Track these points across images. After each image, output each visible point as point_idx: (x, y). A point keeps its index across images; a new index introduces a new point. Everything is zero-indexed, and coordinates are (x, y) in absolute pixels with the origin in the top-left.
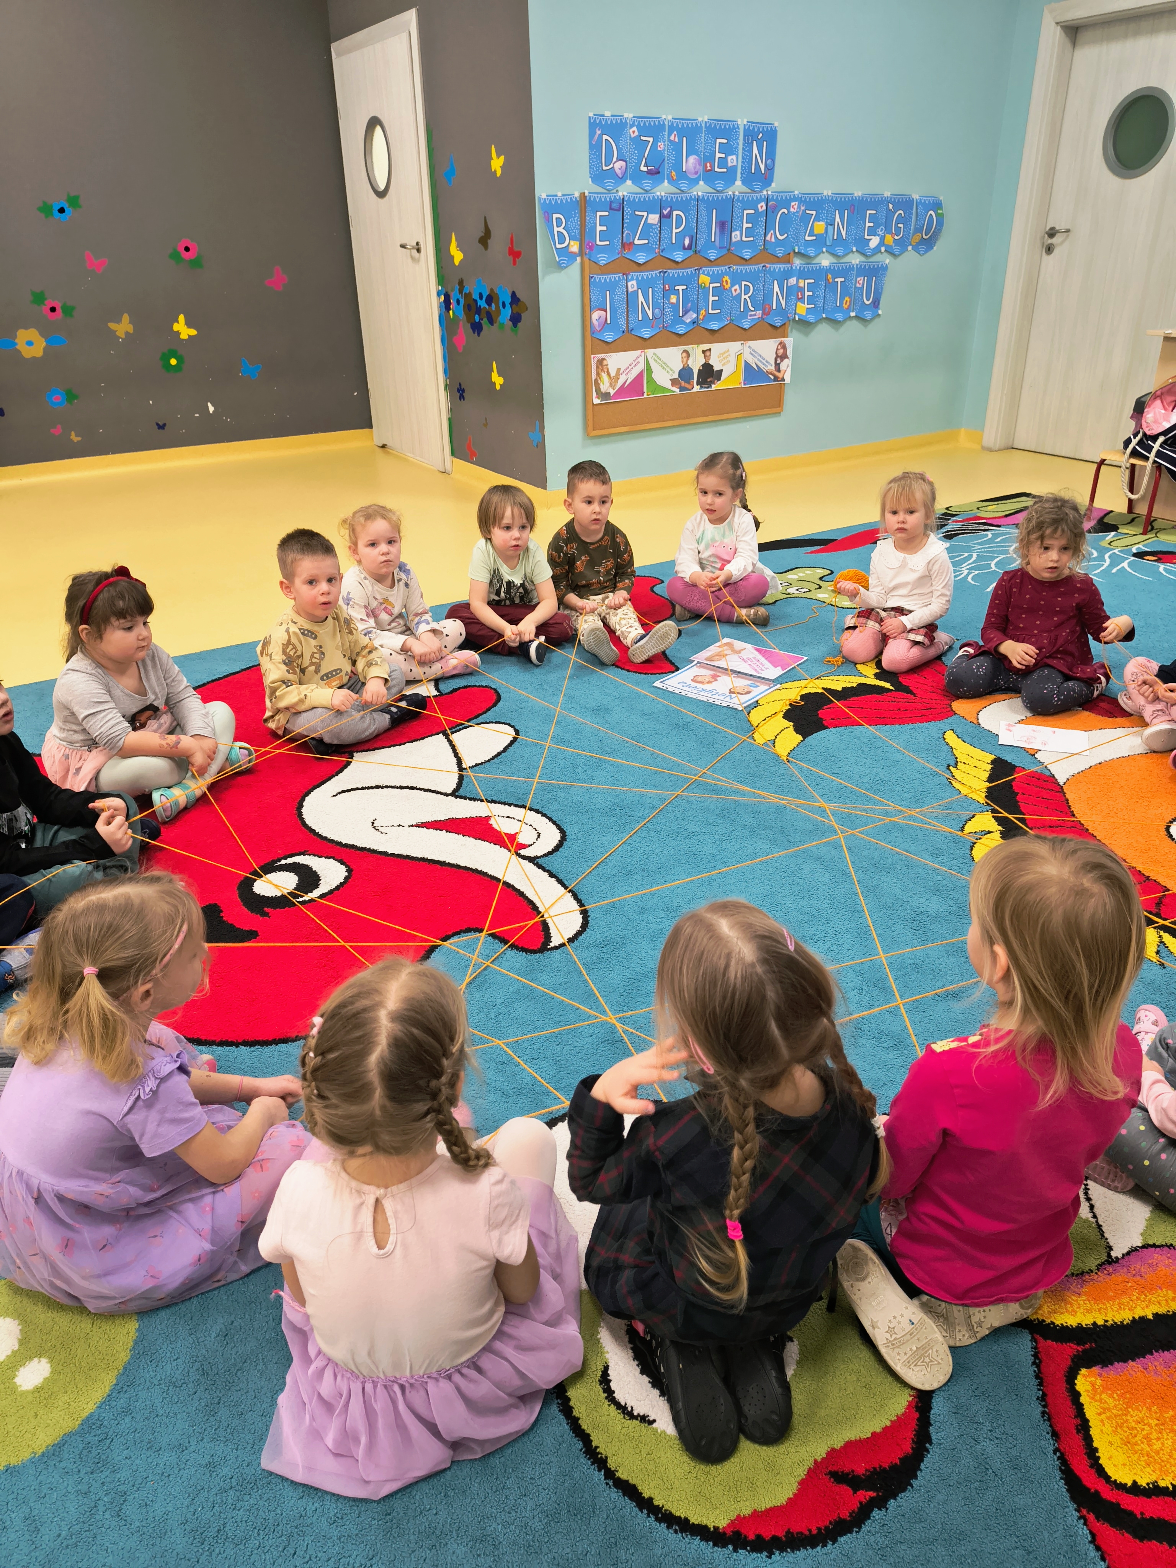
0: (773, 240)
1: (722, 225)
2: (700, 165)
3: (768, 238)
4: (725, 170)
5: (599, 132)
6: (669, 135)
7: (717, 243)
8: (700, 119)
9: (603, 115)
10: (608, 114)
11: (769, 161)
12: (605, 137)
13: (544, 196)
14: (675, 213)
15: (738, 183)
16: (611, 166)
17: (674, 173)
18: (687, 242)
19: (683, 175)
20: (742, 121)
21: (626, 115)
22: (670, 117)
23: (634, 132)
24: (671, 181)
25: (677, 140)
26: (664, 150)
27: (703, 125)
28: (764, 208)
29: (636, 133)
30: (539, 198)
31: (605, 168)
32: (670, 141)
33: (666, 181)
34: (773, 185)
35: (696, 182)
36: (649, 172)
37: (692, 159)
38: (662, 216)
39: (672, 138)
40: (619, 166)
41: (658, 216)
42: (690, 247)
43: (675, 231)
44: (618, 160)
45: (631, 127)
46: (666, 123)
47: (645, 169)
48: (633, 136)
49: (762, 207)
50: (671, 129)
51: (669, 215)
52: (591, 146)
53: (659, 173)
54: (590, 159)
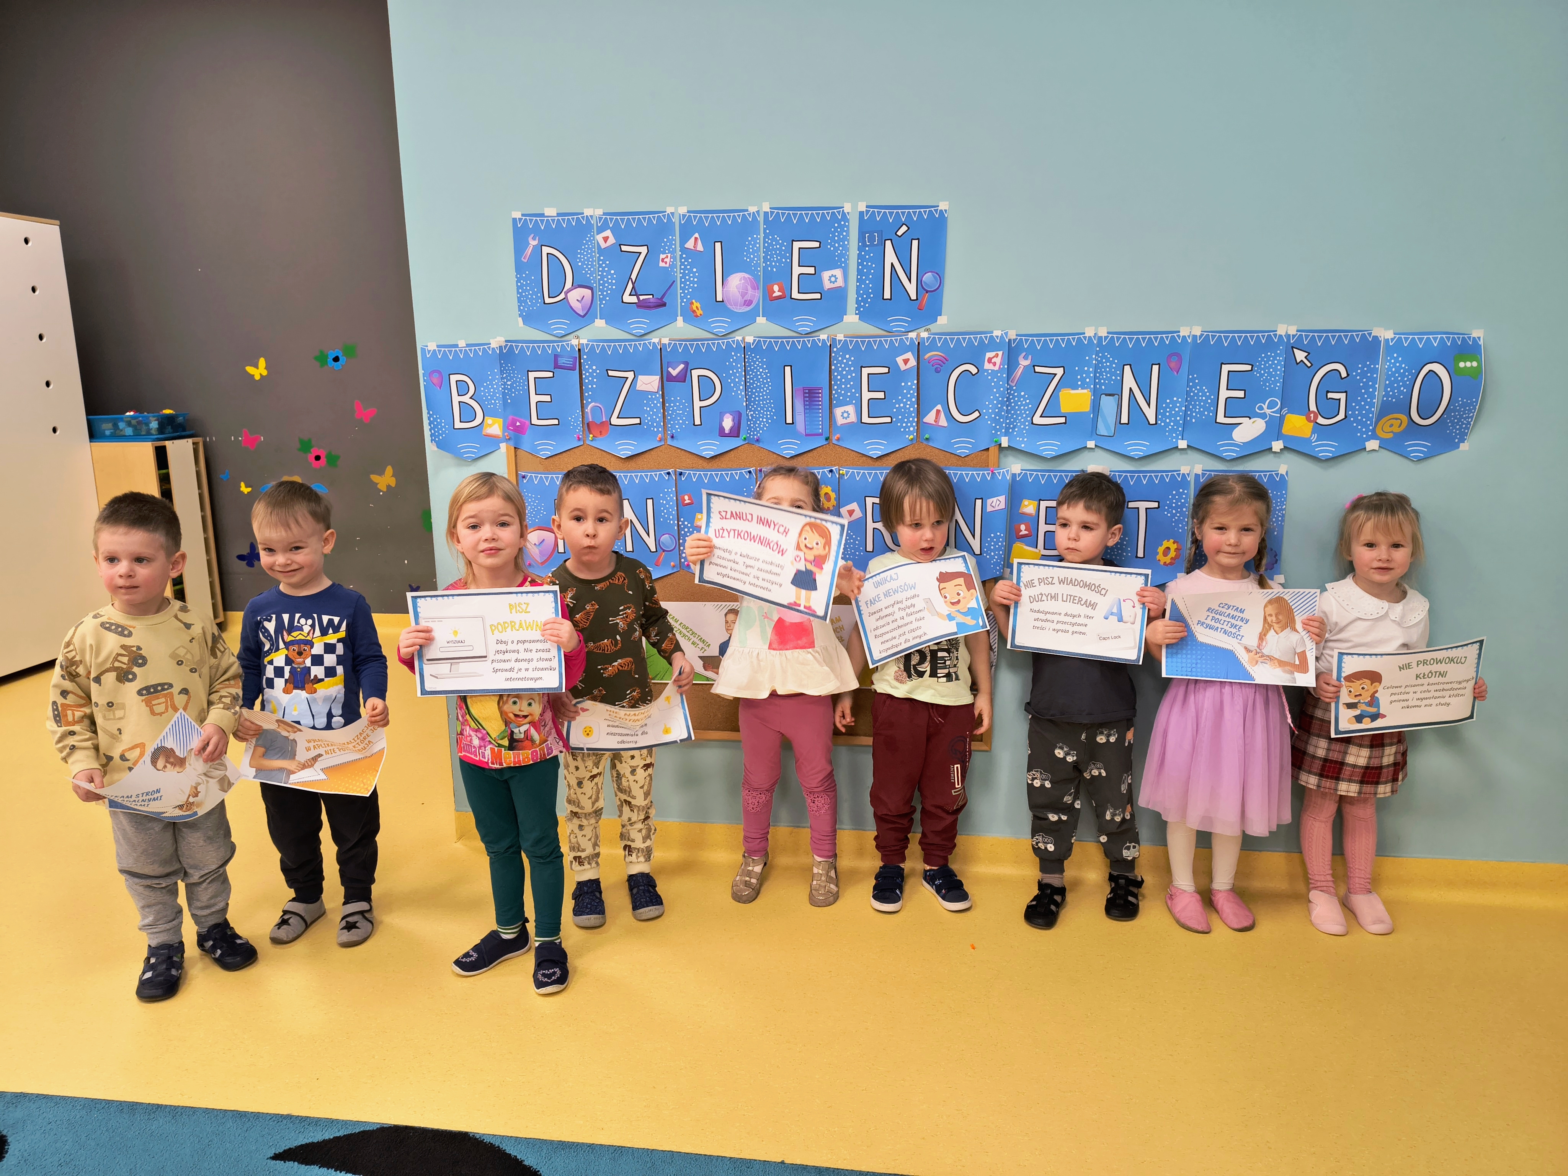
0: (943, 422)
1: (810, 395)
2: (755, 288)
3: (930, 418)
4: (818, 296)
5: (534, 243)
6: (684, 239)
7: (800, 426)
8: (752, 209)
9: (543, 215)
10: (550, 212)
11: (928, 277)
12: (546, 250)
13: (432, 346)
14: (695, 373)
15: (851, 318)
16: (562, 296)
17: (696, 305)
18: (728, 423)
19: (719, 307)
20: (854, 206)
21: (588, 212)
22: (683, 210)
23: (606, 239)
24: (691, 316)
25: (700, 247)
26: (673, 266)
27: (761, 219)
28: (913, 363)
29: (612, 240)
30: (423, 350)
31: (548, 300)
32: (684, 250)
33: (680, 319)
34: (942, 320)
35: (749, 319)
36: (641, 305)
37: (736, 281)
38: (666, 379)
39: (690, 244)
40: (577, 297)
41: (658, 378)
42: (735, 432)
43: (697, 404)
44: (574, 286)
45: (600, 230)
46: (675, 220)
47: (634, 299)
48: (603, 245)
49: (907, 361)
50: (687, 230)
51: (683, 377)
52: (519, 267)
53: (664, 305)
54: (518, 288)
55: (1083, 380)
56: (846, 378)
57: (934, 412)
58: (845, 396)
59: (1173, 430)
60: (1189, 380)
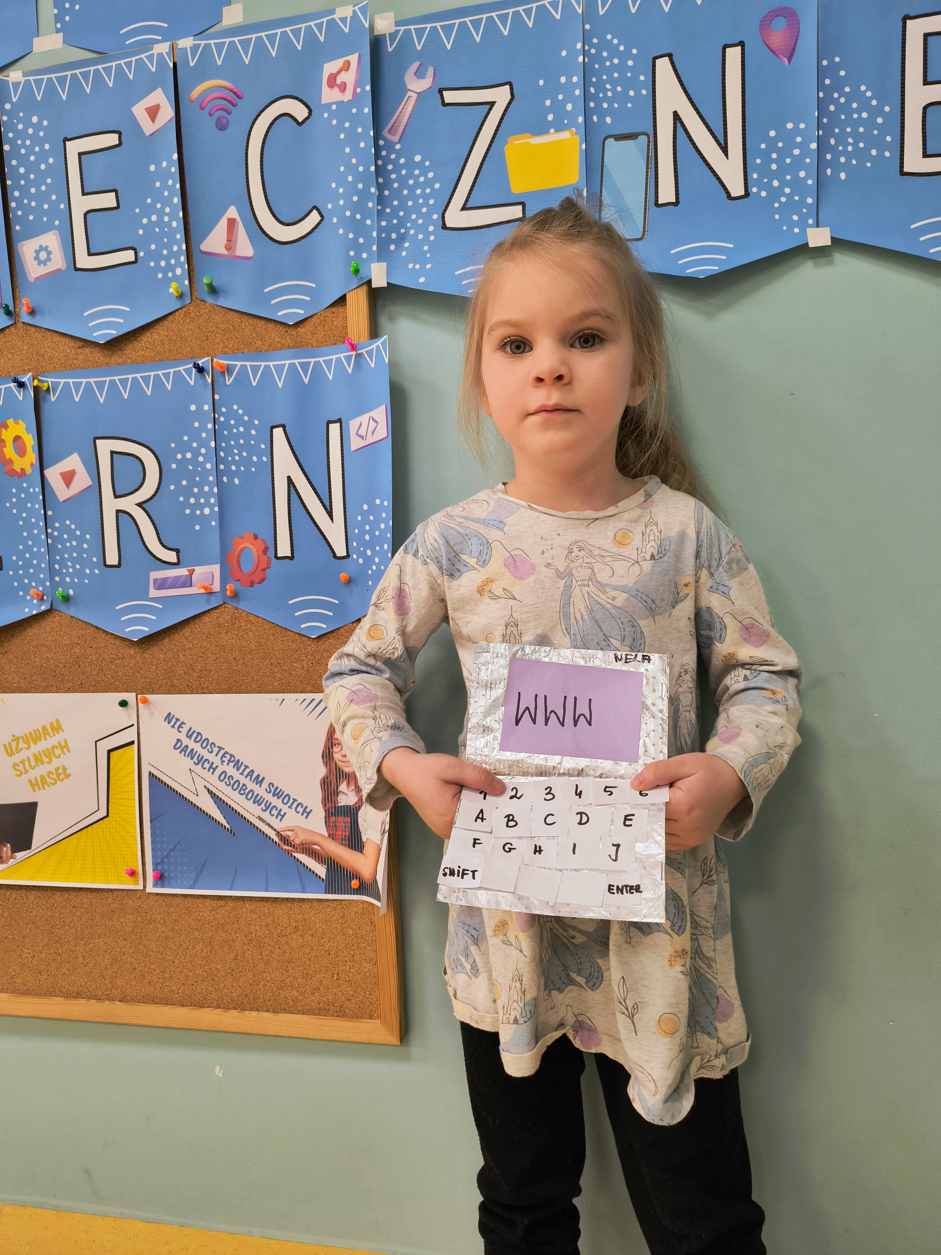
0: (244, 246)
3: (214, 241)
15: (49, 42)
28: (167, 113)
34: (232, 15)
49: (153, 111)
55: (558, 108)
56: (38, 172)
57: (222, 226)
58: (38, 211)
59: (791, 207)
60: (821, 73)
